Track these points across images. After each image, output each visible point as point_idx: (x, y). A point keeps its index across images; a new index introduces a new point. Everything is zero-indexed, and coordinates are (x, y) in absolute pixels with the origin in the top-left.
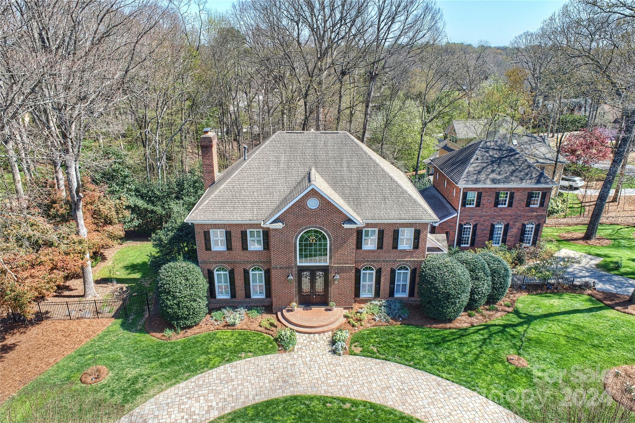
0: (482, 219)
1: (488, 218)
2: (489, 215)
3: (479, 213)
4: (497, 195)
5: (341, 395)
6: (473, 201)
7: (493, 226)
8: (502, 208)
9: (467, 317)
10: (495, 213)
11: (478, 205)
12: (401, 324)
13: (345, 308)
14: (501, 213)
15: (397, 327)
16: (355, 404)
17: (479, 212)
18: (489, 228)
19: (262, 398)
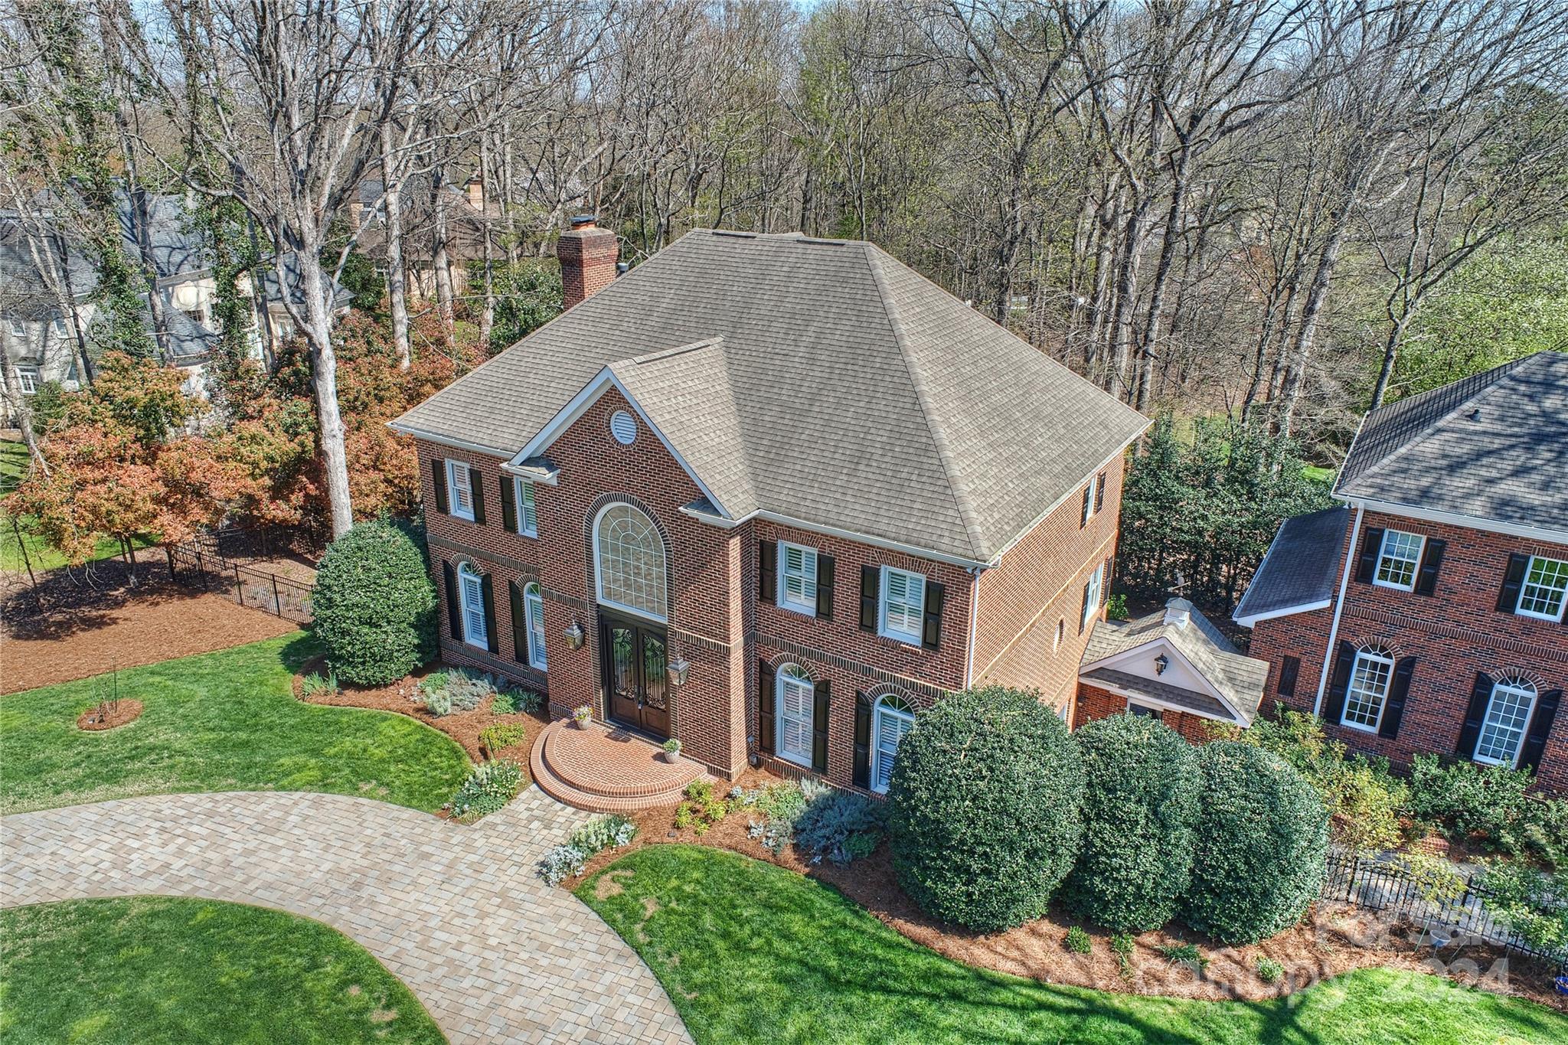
0: (1439, 644)
1: (1464, 647)
2: (1466, 638)
3: (1427, 617)
4: (1515, 568)
6: (1410, 567)
7: (1483, 685)
8: (1534, 621)
9: (1055, 946)
10: (1501, 637)
11: (1427, 585)
12: (807, 875)
13: (711, 771)
14: (1525, 641)
15: (792, 878)
17: (1426, 614)
18: (1468, 686)
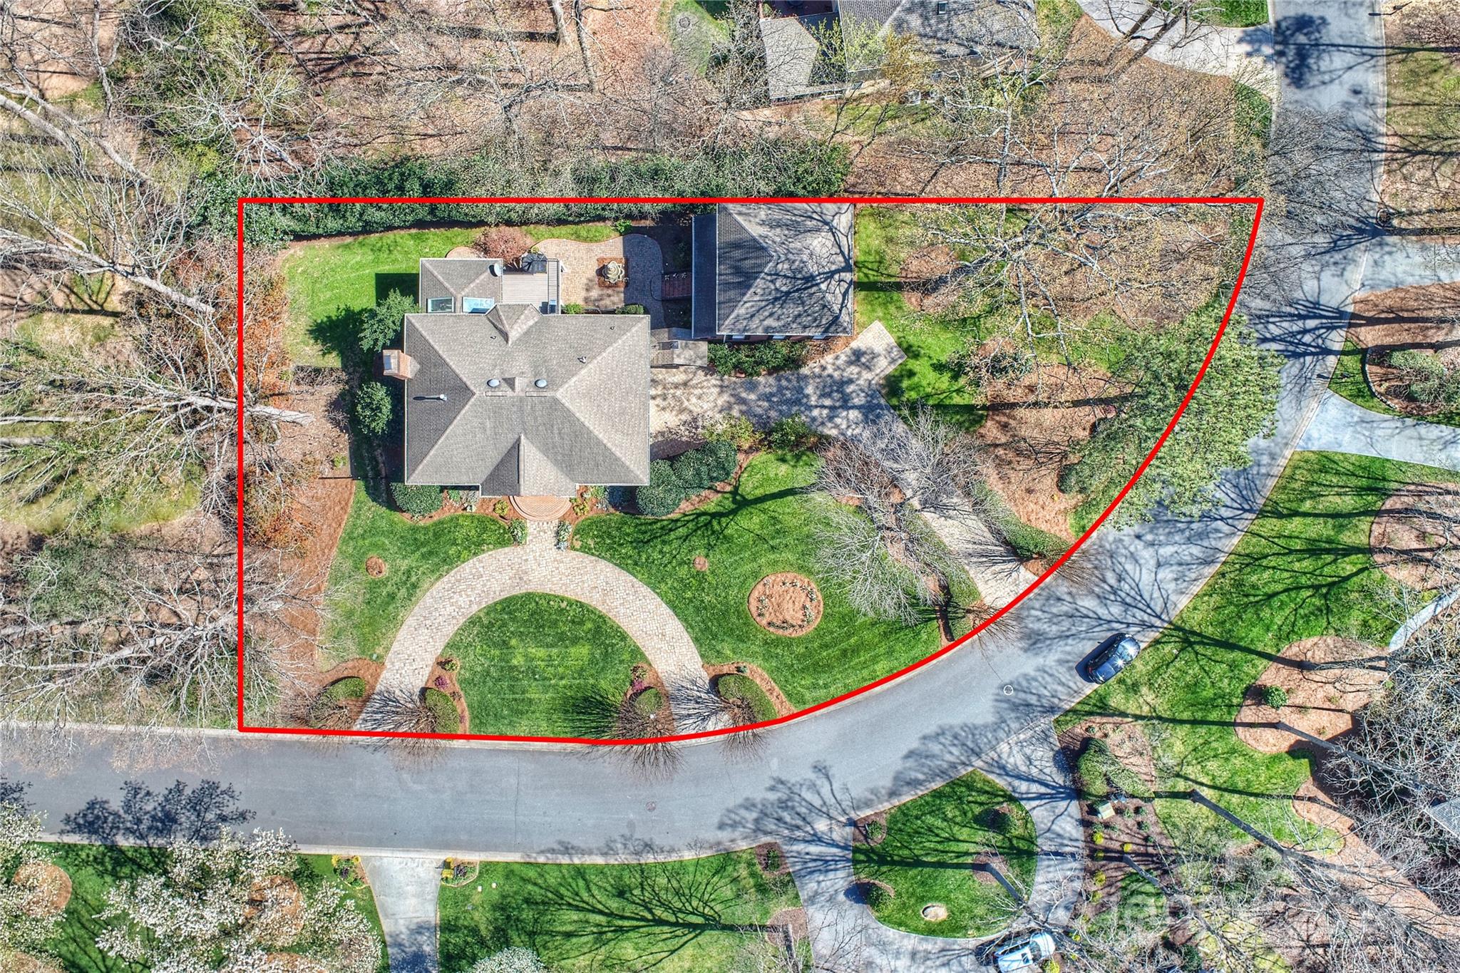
5: (560, 593)
15: (616, 515)
16: (570, 603)
19: (505, 595)
